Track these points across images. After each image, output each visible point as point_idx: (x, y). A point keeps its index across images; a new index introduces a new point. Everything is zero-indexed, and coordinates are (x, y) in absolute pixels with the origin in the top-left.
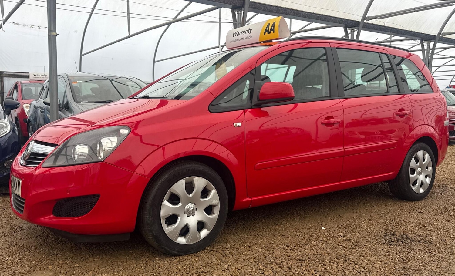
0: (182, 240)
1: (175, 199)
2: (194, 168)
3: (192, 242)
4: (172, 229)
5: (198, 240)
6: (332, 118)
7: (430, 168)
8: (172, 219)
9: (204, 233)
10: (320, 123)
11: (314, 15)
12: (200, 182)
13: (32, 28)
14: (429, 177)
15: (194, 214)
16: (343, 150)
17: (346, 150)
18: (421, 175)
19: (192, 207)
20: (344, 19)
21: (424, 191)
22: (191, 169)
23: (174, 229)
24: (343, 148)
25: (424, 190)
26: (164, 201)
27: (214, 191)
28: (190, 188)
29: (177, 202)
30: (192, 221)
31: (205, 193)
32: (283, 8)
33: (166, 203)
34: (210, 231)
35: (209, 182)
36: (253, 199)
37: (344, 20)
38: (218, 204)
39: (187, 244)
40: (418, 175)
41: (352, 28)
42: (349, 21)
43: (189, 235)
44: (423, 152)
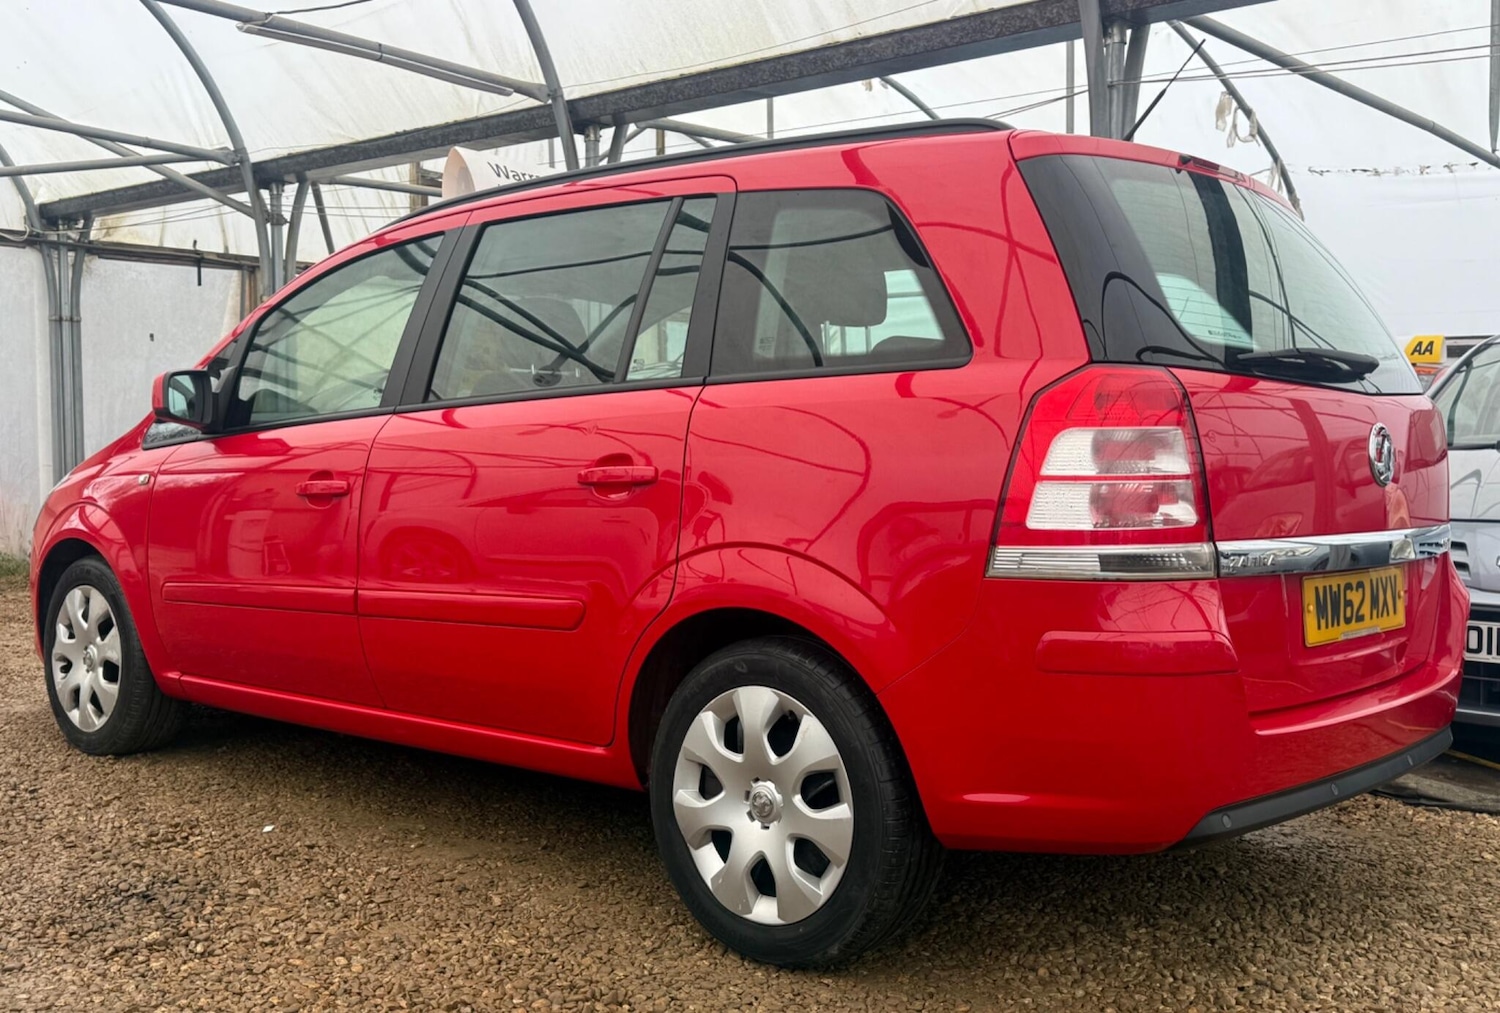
0: (74, 715)
2: (90, 570)
3: (85, 727)
5: (92, 728)
6: (330, 476)
8: (67, 666)
9: (100, 721)
12: (97, 603)
13: (1425, 176)
15: (92, 673)
16: (352, 592)
21: (781, 922)
23: (64, 686)
24: (354, 585)
25: (779, 915)
26: (59, 624)
28: (86, 609)
30: (86, 684)
31: (104, 627)
35: (110, 607)
36: (182, 679)
38: (119, 661)
43: (82, 711)
44: (777, 699)
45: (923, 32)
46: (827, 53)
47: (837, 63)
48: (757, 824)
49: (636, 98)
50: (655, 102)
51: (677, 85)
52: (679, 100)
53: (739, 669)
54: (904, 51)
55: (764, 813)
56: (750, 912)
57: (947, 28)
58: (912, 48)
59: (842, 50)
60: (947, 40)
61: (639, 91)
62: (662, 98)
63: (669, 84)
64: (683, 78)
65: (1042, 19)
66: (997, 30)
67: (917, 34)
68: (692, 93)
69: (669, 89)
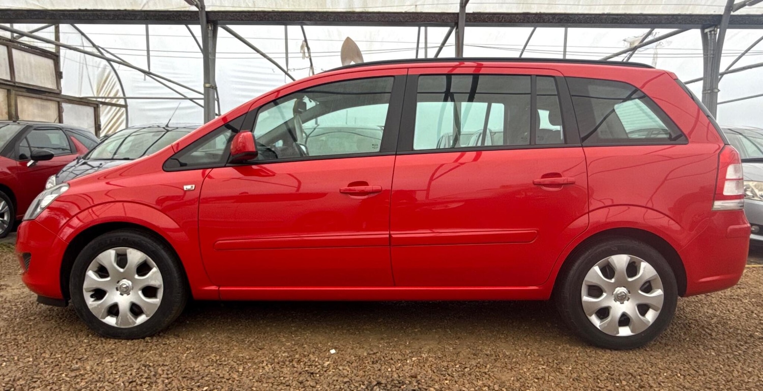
0: (111, 321)
1: (102, 271)
2: (126, 238)
3: (124, 325)
4: (96, 305)
5: (131, 324)
6: (365, 184)
7: (659, 292)
8: (99, 294)
9: (142, 319)
10: (339, 191)
11: (605, 16)
12: (135, 256)
14: (655, 309)
15: (129, 294)
16: (388, 236)
17: (394, 236)
18: (626, 302)
19: (125, 284)
20: (679, 15)
21: (632, 334)
22: (122, 238)
23: (98, 305)
24: (388, 233)
25: (632, 332)
26: (89, 270)
27: (155, 269)
28: (122, 260)
29: (106, 275)
30: (124, 302)
31: (143, 269)
32: (536, 14)
33: (91, 274)
34: (148, 318)
35: (147, 256)
36: (220, 289)
37: (679, 18)
38: (160, 286)
39: (116, 326)
40: (616, 300)
41: (711, 29)
42: (693, 17)
43: (120, 317)
44: (629, 258)
45: (393, 15)
46: (349, 14)
47: (352, 19)
48: (618, 303)
49: (245, 16)
50: (255, 19)
51: (270, 14)
52: (269, 20)
53: (614, 249)
54: (383, 19)
55: (621, 299)
56: (618, 333)
57: (403, 15)
58: (386, 19)
59: (356, 15)
60: (402, 19)
61: (248, 14)
62: (260, 18)
63: (266, 13)
64: (273, 12)
65: (440, 19)
66: (422, 19)
67: (390, 15)
68: (277, 19)
69: (265, 15)
